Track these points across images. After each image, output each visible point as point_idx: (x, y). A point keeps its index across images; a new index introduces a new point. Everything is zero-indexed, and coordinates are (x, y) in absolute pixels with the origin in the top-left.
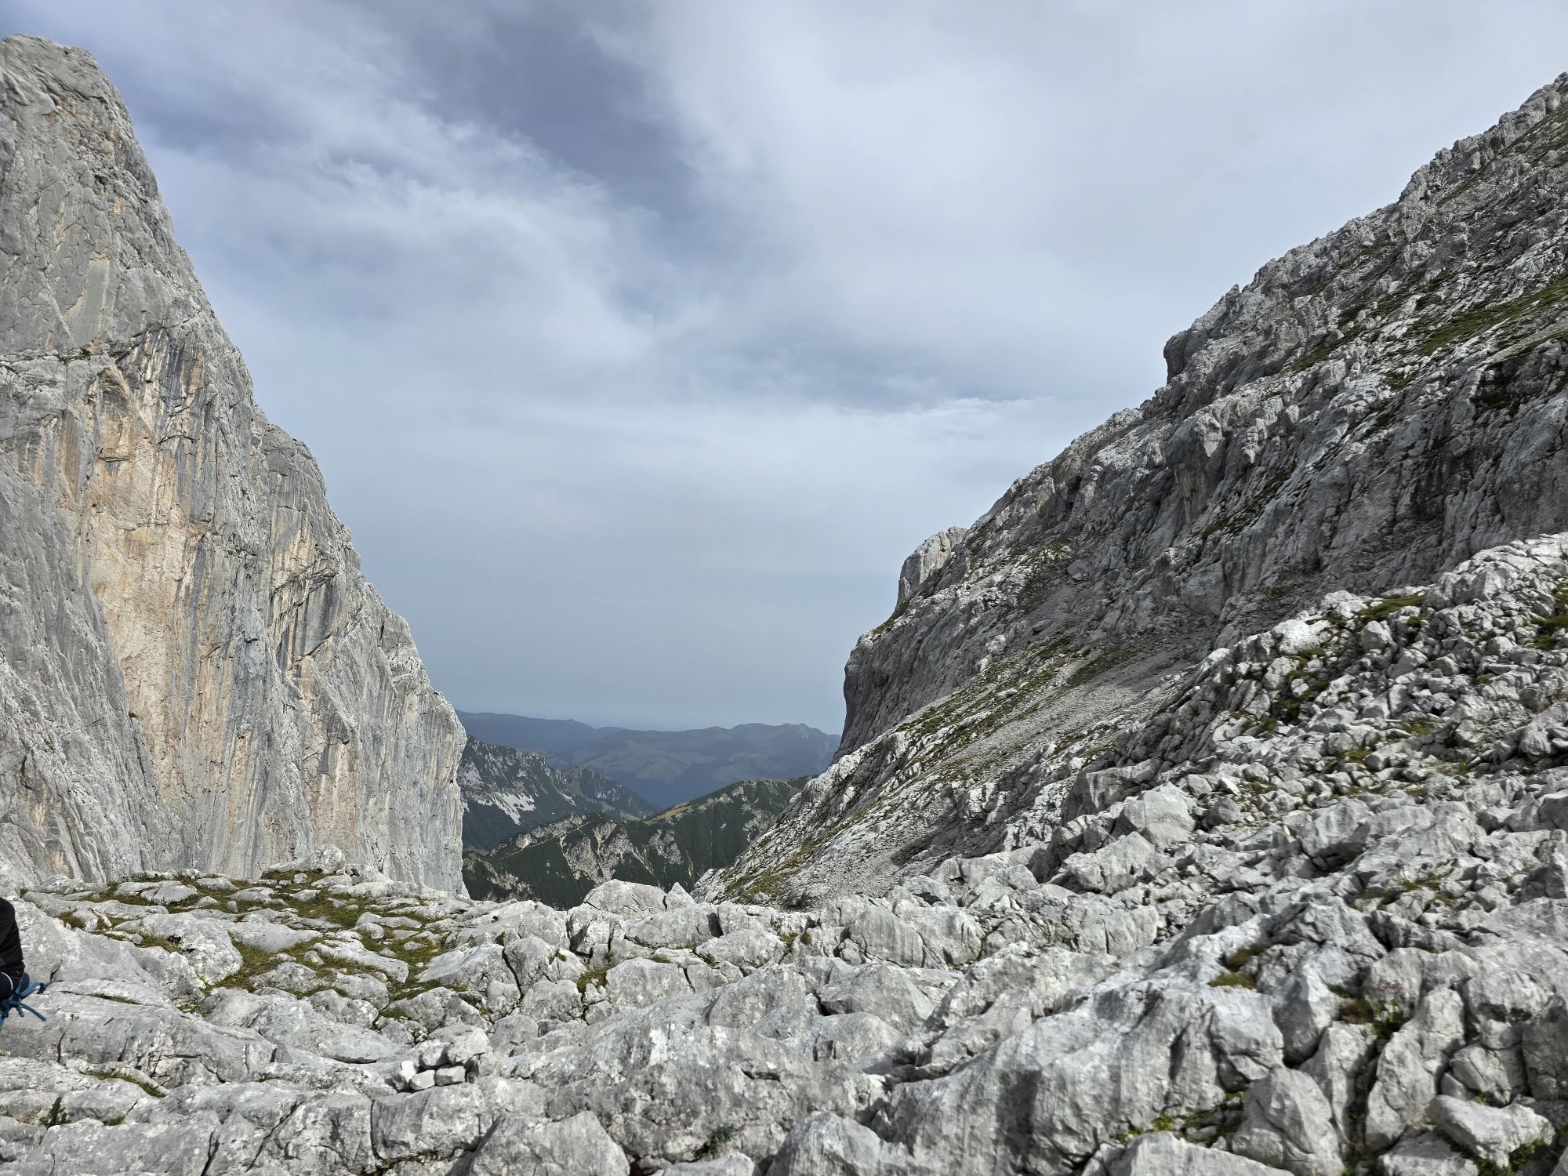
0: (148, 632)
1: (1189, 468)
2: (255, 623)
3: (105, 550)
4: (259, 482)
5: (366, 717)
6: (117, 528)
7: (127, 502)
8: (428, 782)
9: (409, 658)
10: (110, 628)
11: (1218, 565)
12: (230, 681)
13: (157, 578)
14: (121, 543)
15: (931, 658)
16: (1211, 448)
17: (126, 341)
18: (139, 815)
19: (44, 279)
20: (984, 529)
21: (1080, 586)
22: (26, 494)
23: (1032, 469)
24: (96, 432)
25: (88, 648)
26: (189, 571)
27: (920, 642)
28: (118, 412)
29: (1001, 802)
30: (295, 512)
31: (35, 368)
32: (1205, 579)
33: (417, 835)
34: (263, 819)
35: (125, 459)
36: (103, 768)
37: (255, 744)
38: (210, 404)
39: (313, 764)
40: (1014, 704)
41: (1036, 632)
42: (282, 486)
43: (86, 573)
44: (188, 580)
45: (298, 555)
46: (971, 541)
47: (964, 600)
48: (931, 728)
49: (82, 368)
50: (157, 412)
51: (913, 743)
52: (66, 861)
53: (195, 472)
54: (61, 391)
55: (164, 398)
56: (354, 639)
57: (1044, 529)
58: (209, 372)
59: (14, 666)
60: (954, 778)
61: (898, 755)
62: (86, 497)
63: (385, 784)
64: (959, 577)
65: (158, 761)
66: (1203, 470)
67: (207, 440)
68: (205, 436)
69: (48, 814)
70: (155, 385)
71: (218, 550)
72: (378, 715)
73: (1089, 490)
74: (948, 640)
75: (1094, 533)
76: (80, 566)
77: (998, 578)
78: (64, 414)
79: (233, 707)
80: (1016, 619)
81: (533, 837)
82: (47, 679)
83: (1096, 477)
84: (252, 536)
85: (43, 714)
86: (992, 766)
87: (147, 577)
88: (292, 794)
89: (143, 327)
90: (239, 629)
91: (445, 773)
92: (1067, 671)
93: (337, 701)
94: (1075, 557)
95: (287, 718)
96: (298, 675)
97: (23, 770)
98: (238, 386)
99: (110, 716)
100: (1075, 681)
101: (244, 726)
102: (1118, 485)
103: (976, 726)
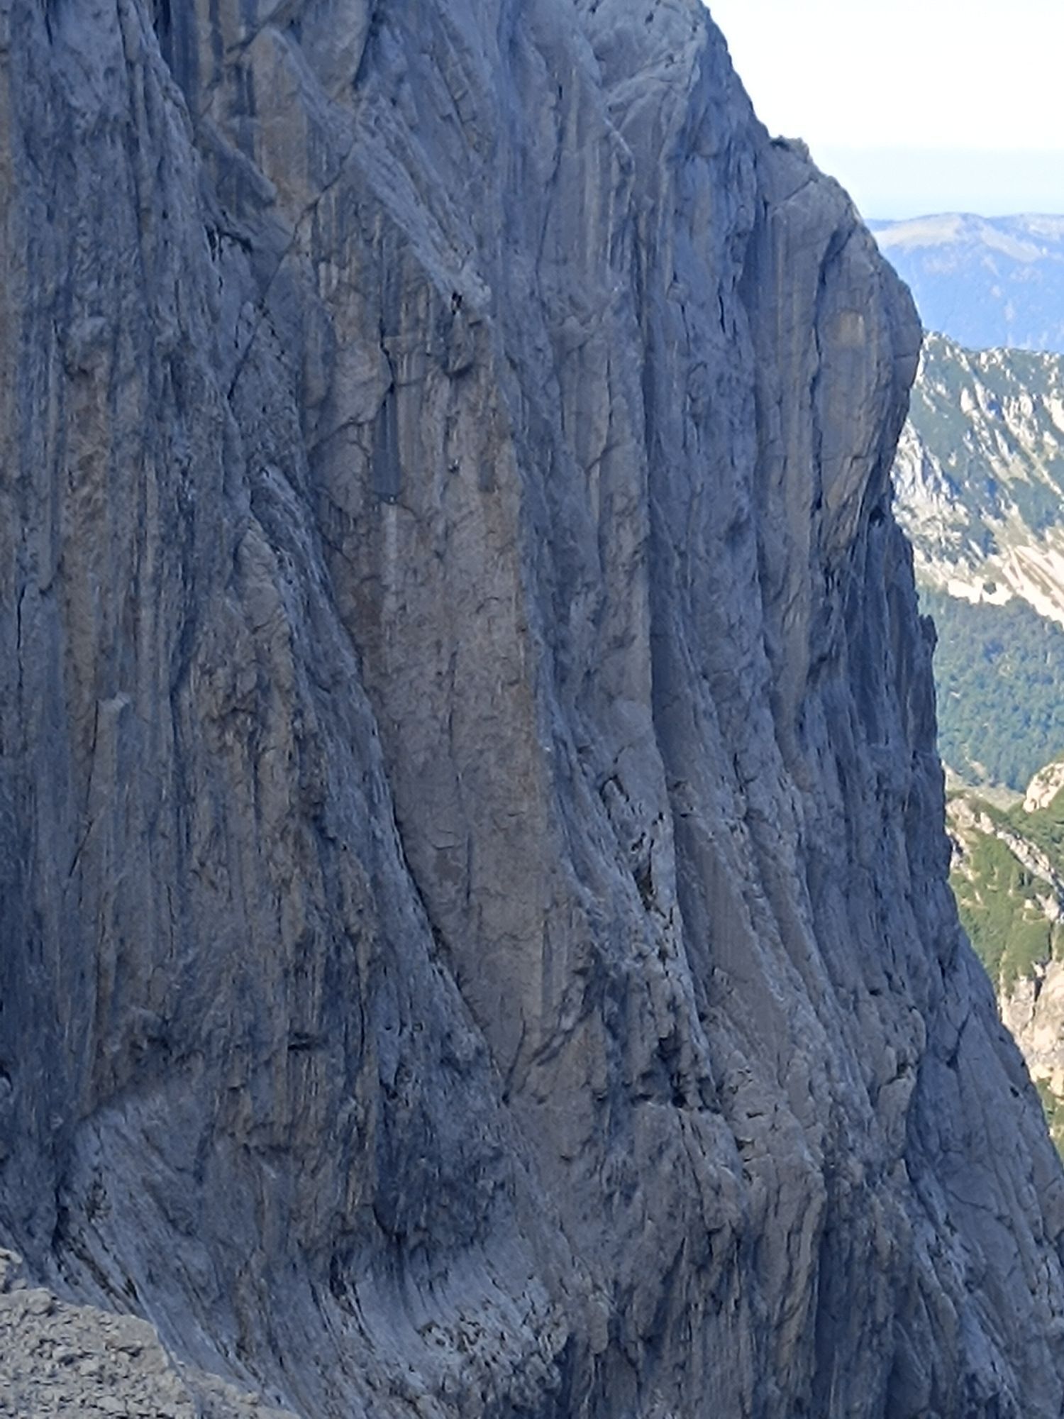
12: (8, 151)
101: (85, 328)
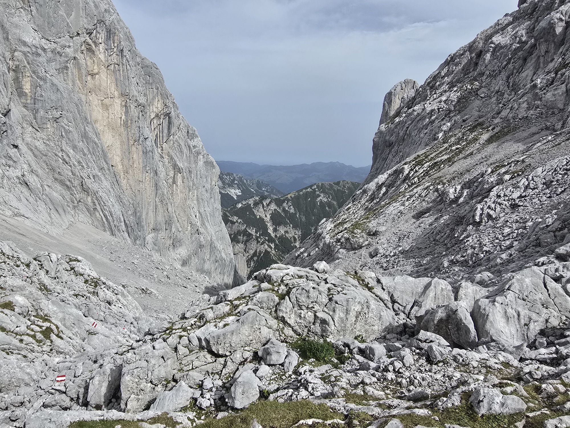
0: (113, 137)
1: (546, 41)
2: (147, 132)
3: (96, 108)
4: (141, 80)
5: (186, 164)
6: (98, 100)
7: (100, 90)
8: (208, 186)
9: (197, 142)
10: (101, 136)
11: (564, 85)
12: (141, 153)
13: (113, 117)
14: (100, 105)
15: (413, 134)
16: (559, 30)
17: (91, 28)
18: (119, 199)
19: (60, 6)
20: (435, 78)
21: (484, 100)
22: (68, 89)
23: (458, 49)
24: (86, 64)
25: (95, 143)
26: (123, 114)
27: (408, 128)
28: (92, 56)
29: (465, 194)
30: (155, 90)
31: (63, 41)
32: (556, 93)
33: (206, 204)
34: (157, 199)
35: (97, 74)
36: (106, 184)
37: (152, 174)
38: (122, 50)
39: (171, 181)
40: (460, 152)
41: (464, 121)
42: (149, 81)
43: (91, 117)
44: (123, 117)
45: (157, 106)
46: (429, 83)
47: (429, 109)
48: (420, 163)
49: (79, 40)
50: (105, 55)
51: (412, 170)
52: (100, 215)
53: (120, 77)
54: (72, 49)
55: (106, 49)
56: (179, 136)
57: (464, 76)
58: (120, 38)
59: (74, 151)
60: (439, 184)
61: (405, 174)
62: (87, 89)
63: (194, 187)
64: (425, 99)
65: (122, 181)
66: (553, 41)
67: (123, 64)
68: (122, 63)
69: (92, 199)
70: (103, 44)
71: (132, 106)
72: (190, 163)
73: (488, 56)
74: (421, 126)
75: (490, 76)
76: (88, 114)
77: (444, 98)
78: (75, 58)
79: (143, 162)
80: (455, 115)
81: (242, 204)
82: (85, 155)
83: (491, 49)
84: (142, 100)
85: (85, 166)
86: (456, 179)
87: (110, 117)
88: (165, 191)
89: (96, 22)
90: (142, 134)
91: (213, 183)
92: (485, 137)
93: (176, 158)
94: (481, 87)
95: (160, 164)
96: (162, 150)
97: (82, 185)
98: (130, 42)
99: (106, 166)
100: (490, 141)
101: (148, 168)
102: (503, 53)
103: (443, 162)
